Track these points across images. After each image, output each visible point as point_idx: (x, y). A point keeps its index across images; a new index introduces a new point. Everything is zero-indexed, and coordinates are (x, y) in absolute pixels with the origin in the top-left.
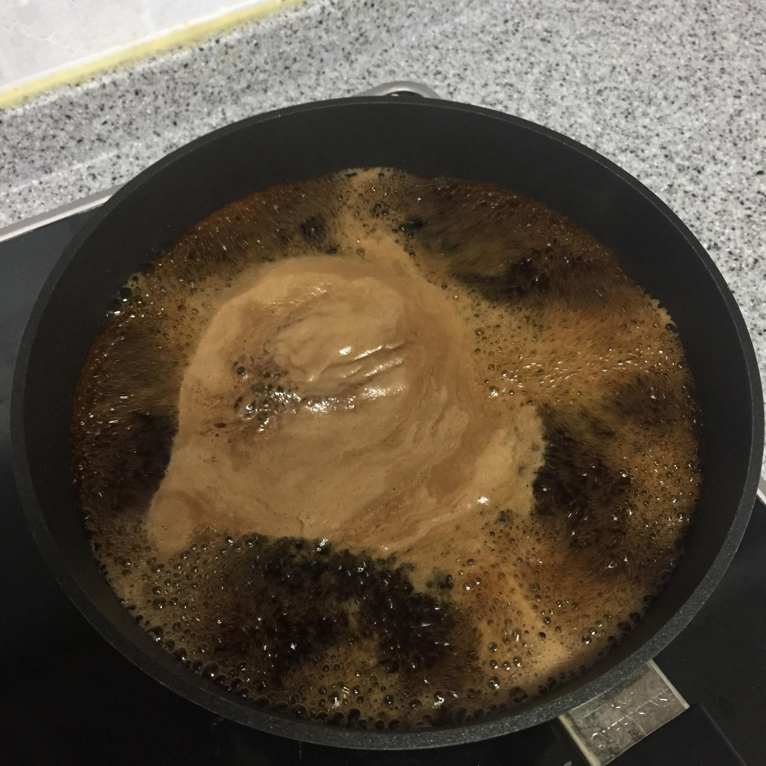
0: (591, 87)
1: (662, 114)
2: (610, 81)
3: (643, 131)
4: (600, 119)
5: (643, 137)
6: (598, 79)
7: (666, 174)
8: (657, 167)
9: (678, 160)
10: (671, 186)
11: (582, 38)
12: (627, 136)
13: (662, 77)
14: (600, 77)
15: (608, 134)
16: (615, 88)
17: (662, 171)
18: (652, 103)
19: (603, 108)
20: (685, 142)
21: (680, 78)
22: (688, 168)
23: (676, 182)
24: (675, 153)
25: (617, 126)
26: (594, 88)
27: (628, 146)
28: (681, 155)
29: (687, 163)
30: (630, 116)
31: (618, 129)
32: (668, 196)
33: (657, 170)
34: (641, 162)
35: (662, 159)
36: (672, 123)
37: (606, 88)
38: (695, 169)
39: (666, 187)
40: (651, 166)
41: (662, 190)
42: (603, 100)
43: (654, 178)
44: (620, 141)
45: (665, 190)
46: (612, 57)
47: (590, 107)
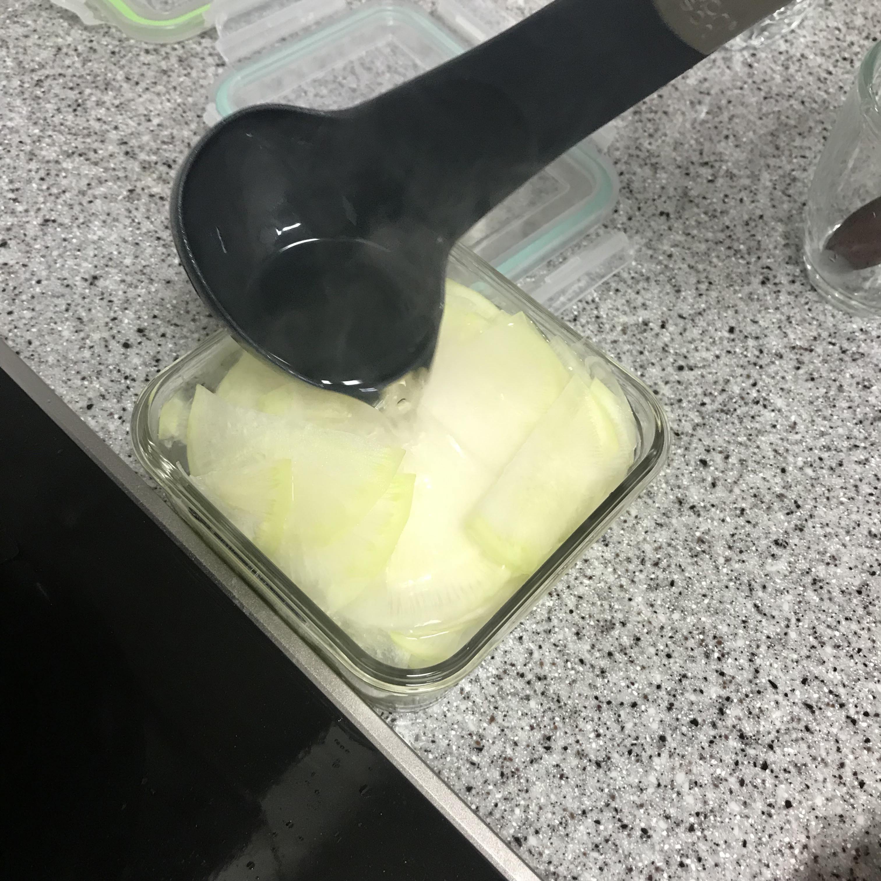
0: (26, 78)
1: (123, 100)
2: (53, 67)
3: (97, 126)
4: (39, 118)
5: (96, 133)
6: (37, 67)
7: (126, 177)
8: (114, 169)
9: (143, 156)
10: (131, 191)
11: (16, 16)
12: (75, 135)
13: (123, 53)
14: (39, 64)
15: (50, 136)
16: (60, 75)
17: (121, 174)
18: (110, 87)
19: (43, 104)
20: (152, 131)
21: (147, 52)
22: (156, 163)
23: (139, 185)
24: (139, 147)
25: (62, 124)
26: (32, 78)
27: (76, 147)
28: (147, 148)
29: (154, 158)
30: (79, 108)
31: (62, 127)
32: (128, 204)
33: (113, 173)
34: (92, 166)
35: (122, 157)
36: (136, 110)
37: (47, 77)
38: (164, 164)
39: (125, 193)
40: (106, 170)
41: (120, 197)
42: (43, 92)
43: (110, 184)
44: (65, 143)
45: (124, 198)
46: (57, 36)
47: (25, 103)
